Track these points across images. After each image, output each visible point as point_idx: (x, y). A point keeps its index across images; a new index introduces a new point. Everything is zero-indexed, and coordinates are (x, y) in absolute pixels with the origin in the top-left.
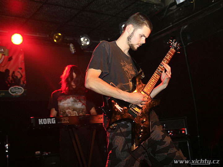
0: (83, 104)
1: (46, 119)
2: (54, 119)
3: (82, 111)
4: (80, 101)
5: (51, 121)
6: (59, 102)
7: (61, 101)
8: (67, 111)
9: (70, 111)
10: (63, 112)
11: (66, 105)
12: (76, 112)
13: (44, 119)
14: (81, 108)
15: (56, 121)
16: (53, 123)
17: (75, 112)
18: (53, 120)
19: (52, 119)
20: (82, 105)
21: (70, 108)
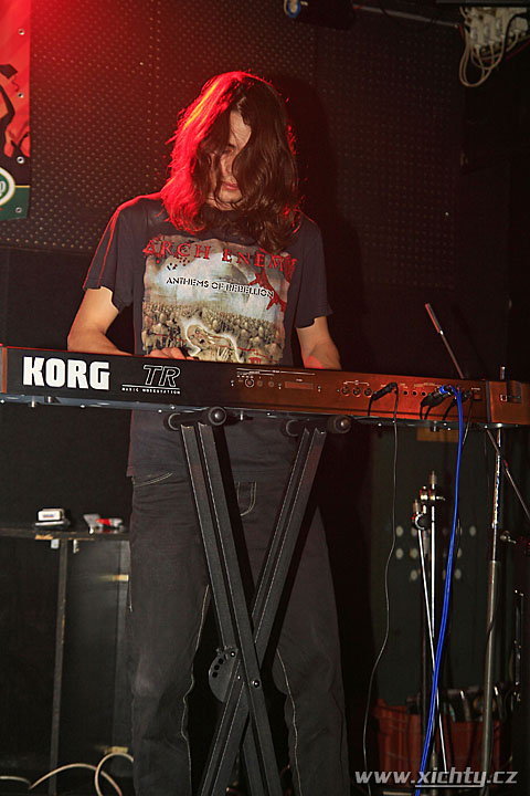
0: (276, 299)
1: (60, 363)
2: (105, 365)
3: (265, 340)
4: (262, 280)
5: (88, 375)
6: (150, 268)
7: (159, 261)
8: (187, 326)
9: (202, 327)
10: (165, 325)
11: (184, 293)
12: (234, 341)
13: (51, 363)
14: (260, 324)
15: (110, 379)
16: (95, 385)
17: (226, 336)
18: (100, 370)
19: (95, 366)
20: (270, 305)
21: (204, 311)
